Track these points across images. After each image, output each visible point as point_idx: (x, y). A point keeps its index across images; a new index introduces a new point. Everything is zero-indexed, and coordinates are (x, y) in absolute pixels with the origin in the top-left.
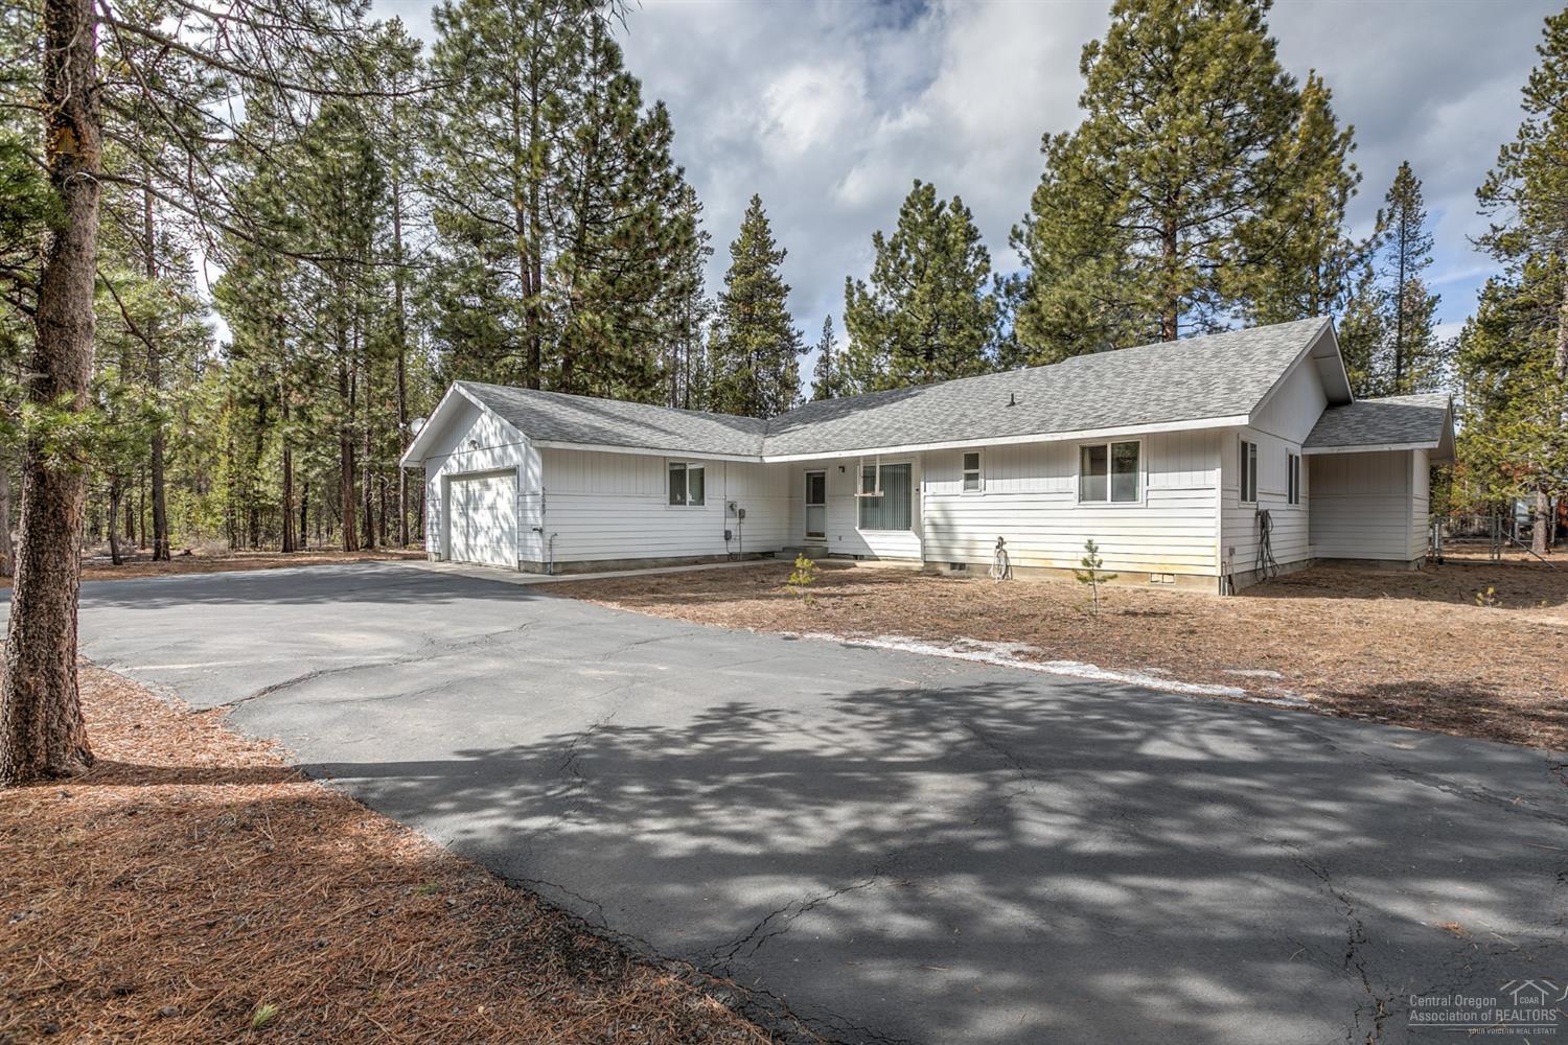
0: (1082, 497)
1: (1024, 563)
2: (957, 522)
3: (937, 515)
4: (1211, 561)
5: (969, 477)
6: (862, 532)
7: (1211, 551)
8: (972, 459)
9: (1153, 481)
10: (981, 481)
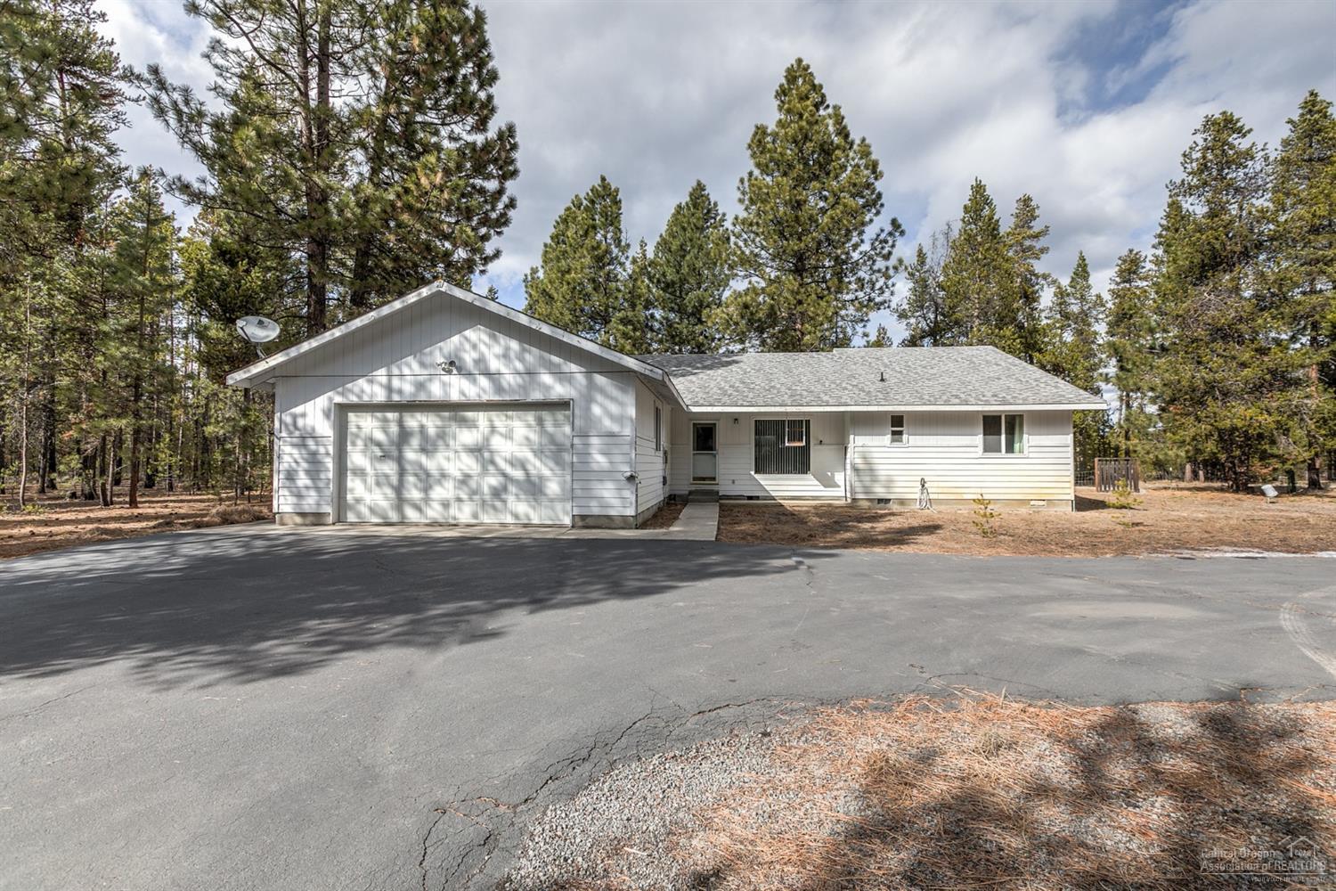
0: (986, 450)
1: (941, 497)
2: (876, 467)
3: (858, 461)
4: (1068, 491)
5: (894, 433)
6: (757, 476)
7: (1067, 485)
8: (897, 420)
9: (1030, 441)
10: (905, 437)
